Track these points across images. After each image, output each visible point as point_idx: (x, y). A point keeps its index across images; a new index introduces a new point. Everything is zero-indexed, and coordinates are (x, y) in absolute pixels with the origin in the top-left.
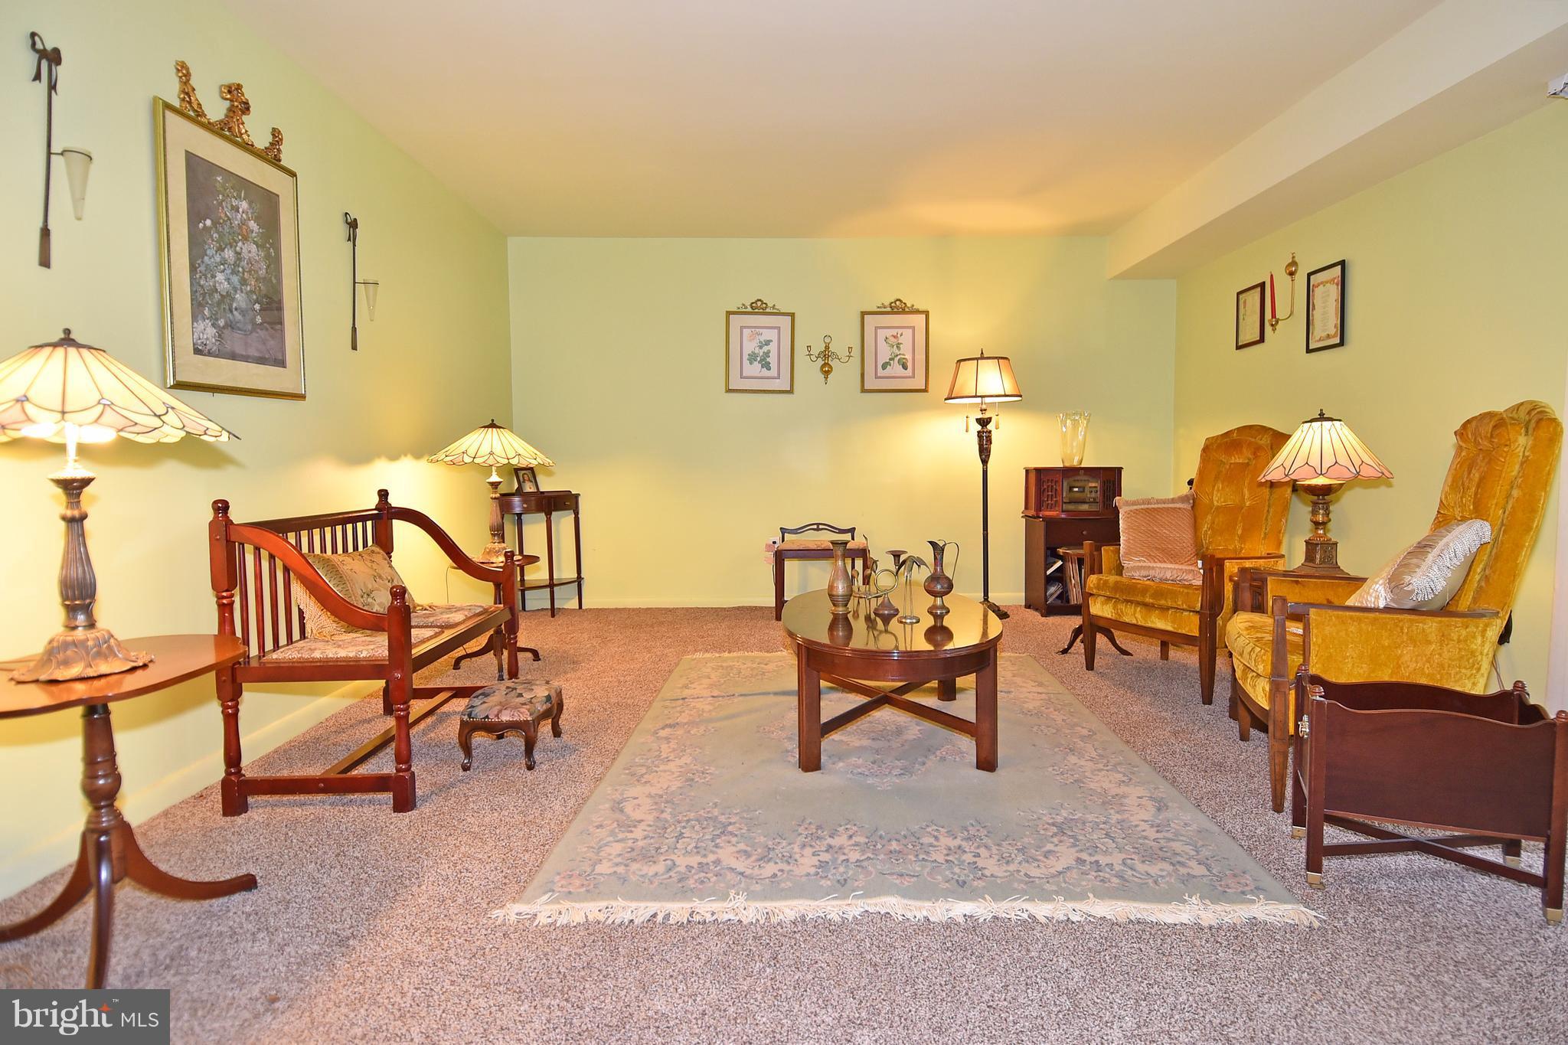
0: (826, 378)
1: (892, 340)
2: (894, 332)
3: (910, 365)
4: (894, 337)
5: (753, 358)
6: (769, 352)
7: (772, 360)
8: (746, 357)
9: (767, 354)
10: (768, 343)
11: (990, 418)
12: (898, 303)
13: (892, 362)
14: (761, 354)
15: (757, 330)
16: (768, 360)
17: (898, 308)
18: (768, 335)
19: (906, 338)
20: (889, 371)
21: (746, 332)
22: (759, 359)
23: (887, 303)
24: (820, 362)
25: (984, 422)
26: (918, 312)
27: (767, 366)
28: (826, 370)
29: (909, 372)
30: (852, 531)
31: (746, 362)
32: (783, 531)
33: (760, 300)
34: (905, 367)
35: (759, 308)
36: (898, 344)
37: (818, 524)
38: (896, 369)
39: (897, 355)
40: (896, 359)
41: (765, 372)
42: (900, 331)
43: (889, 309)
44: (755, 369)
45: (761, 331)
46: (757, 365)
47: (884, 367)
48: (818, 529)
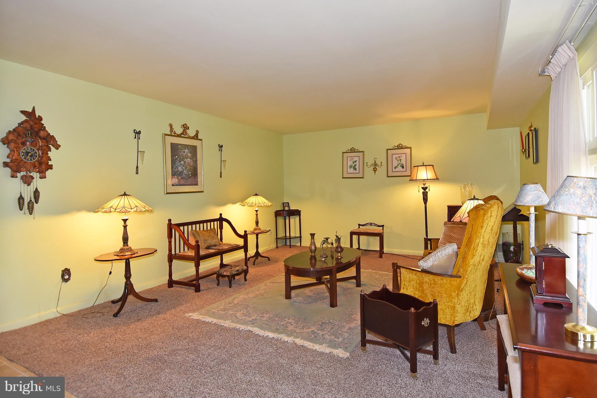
0: (375, 172)
1: (398, 158)
2: (399, 155)
3: (405, 167)
4: (399, 157)
5: (351, 167)
6: (356, 164)
7: (357, 167)
8: (349, 166)
9: (355, 165)
10: (356, 161)
11: (427, 187)
12: (400, 145)
13: (398, 166)
14: (354, 165)
15: (352, 158)
16: (356, 167)
17: (400, 147)
18: (356, 159)
19: (403, 158)
20: (397, 169)
21: (349, 158)
22: (353, 167)
23: (396, 146)
24: (372, 167)
25: (425, 189)
26: (408, 148)
27: (355, 169)
28: (375, 170)
29: (404, 169)
30: (383, 226)
31: (349, 168)
32: (359, 225)
33: (353, 148)
34: (403, 167)
35: (353, 150)
36: (400, 159)
37: (371, 223)
38: (400, 168)
39: (400, 164)
40: (400, 165)
41: (355, 171)
42: (401, 155)
43: (397, 148)
44: (351, 170)
45: (353, 158)
46: (352, 169)
47: (395, 168)
48: (371, 225)
